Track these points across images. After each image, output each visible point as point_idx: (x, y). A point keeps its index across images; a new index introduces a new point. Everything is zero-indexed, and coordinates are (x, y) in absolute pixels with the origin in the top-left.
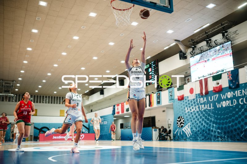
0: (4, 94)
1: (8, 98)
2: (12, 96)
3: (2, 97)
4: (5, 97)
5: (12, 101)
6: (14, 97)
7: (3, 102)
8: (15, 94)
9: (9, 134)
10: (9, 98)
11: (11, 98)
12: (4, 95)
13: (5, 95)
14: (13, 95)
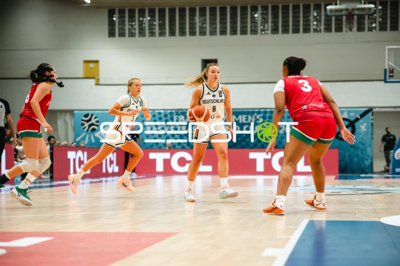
0: (343, 6)
1: (355, 17)
2: (370, 9)
3: (336, 16)
4: (344, 18)
5: (370, 29)
6: (375, 12)
7: (339, 34)
8: (378, 3)
9: (369, 150)
10: (358, 19)
11: (367, 17)
12: (341, 10)
13: (347, 10)
14: (372, 6)
